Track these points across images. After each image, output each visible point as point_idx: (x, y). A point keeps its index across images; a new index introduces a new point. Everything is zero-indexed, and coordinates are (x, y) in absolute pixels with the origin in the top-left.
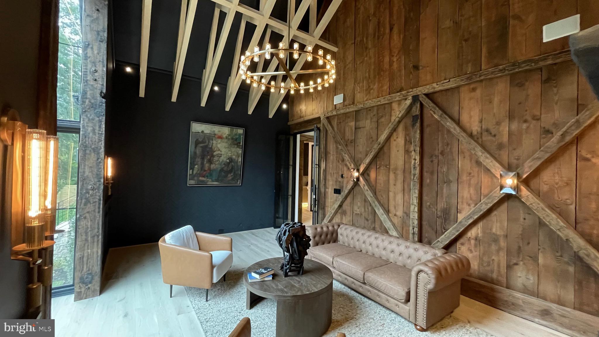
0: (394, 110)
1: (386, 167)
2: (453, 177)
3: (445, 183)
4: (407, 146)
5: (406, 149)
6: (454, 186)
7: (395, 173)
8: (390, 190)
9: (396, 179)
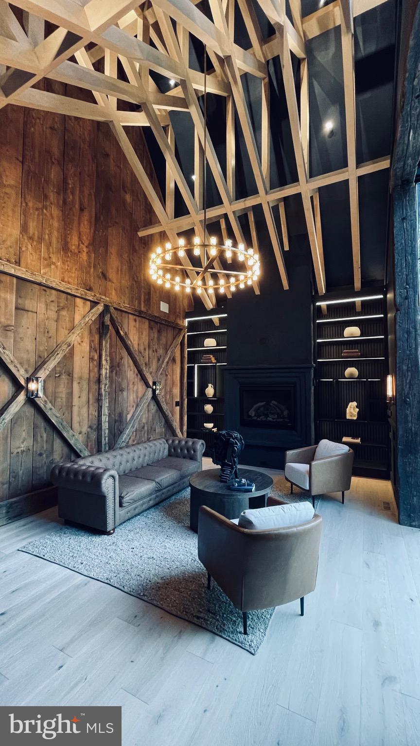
0: (77, 306)
1: (69, 376)
2: (124, 385)
3: (120, 391)
4: (92, 354)
5: (91, 357)
6: (125, 393)
7: (79, 383)
8: (73, 404)
9: (81, 391)
